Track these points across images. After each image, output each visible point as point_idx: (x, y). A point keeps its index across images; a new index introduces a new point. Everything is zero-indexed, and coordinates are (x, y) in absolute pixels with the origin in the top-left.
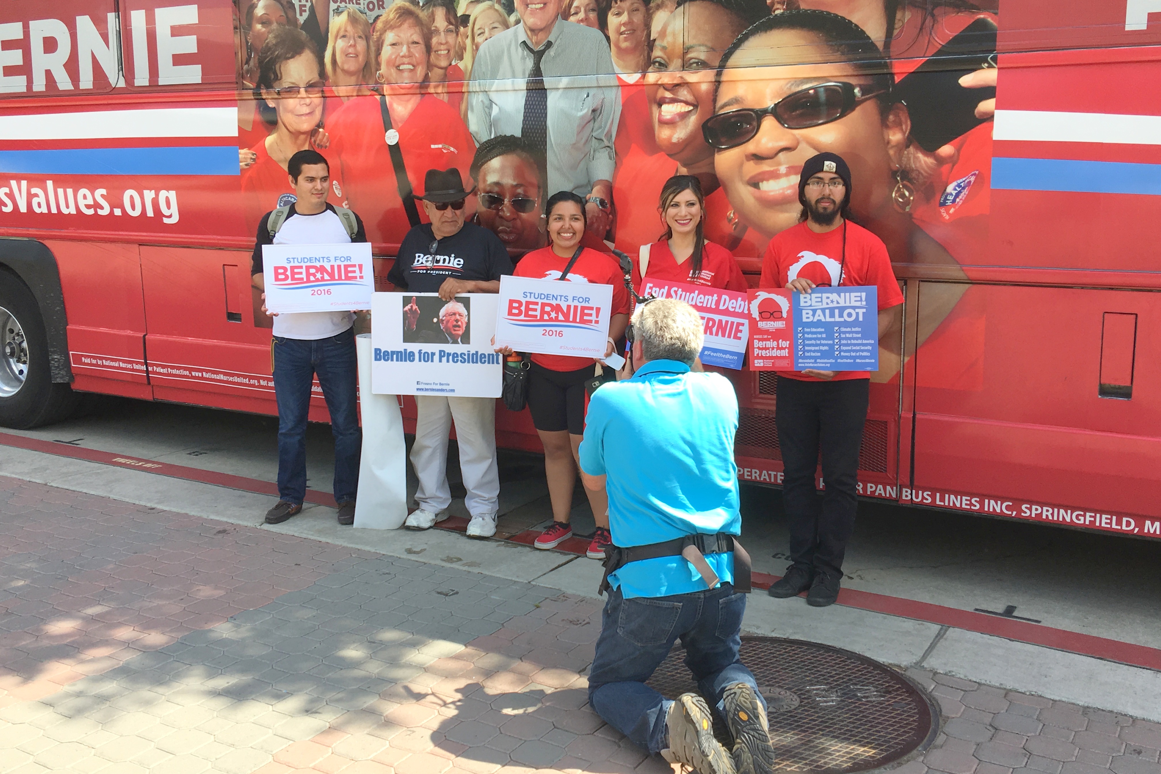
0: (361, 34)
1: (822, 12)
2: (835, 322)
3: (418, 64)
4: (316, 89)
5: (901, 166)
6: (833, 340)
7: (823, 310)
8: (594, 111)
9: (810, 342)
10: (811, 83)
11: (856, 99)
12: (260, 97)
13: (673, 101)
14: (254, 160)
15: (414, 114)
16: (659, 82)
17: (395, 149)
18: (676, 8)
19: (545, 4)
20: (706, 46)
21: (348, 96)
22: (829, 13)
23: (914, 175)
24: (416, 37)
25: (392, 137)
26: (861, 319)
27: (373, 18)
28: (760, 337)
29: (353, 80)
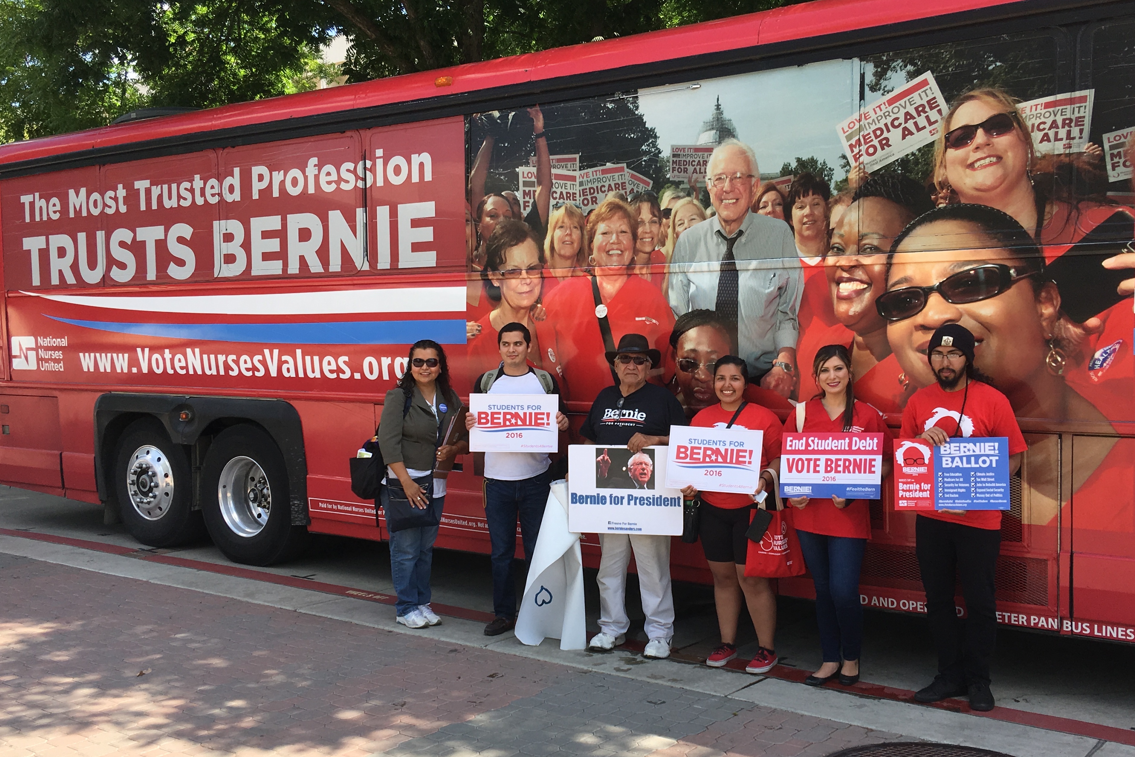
0: (576, 225)
1: (981, 205)
2: (971, 468)
3: (626, 250)
4: (537, 271)
5: (1053, 336)
6: (970, 483)
7: (961, 458)
8: (780, 288)
9: (949, 485)
10: (972, 265)
11: (1012, 279)
12: (486, 278)
13: (850, 280)
14: (479, 331)
15: (621, 291)
16: (838, 265)
17: (604, 322)
18: (852, 202)
19: (737, 199)
20: (879, 234)
21: (563, 277)
22: (986, 207)
23: (1065, 343)
24: (624, 227)
25: (601, 311)
26: (994, 465)
27: (587, 212)
28: (905, 480)
29: (568, 263)
